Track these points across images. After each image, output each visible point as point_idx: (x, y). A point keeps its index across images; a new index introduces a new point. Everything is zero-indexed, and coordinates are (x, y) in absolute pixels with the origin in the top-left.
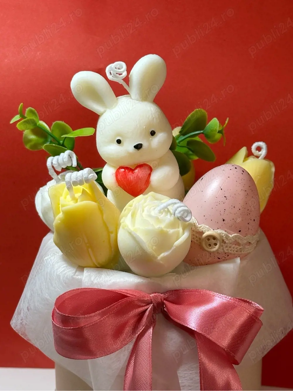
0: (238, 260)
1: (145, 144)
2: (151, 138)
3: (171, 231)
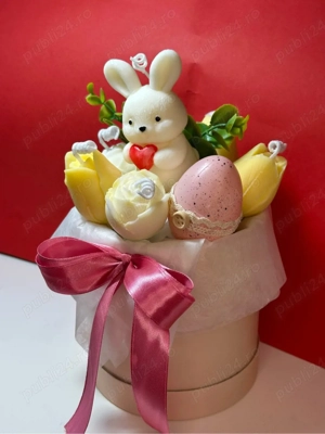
0: (202, 241)
1: (149, 128)
2: (156, 123)
3: (138, 204)
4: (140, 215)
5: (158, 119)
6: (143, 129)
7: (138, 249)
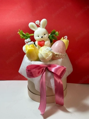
0: (62, 59)
1: (43, 37)
3: (48, 53)
4: (50, 56)
5: (45, 34)
6: (42, 37)
7: (49, 63)
